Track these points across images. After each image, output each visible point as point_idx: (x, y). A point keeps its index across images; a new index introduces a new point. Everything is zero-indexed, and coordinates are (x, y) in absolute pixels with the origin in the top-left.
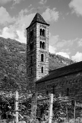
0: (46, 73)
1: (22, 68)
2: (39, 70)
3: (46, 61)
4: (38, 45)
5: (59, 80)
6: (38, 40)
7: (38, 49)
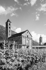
0: (11, 36)
1: (4, 34)
2: (9, 35)
3: (11, 32)
4: (9, 28)
5: (14, 38)
6: (9, 26)
7: (9, 29)
